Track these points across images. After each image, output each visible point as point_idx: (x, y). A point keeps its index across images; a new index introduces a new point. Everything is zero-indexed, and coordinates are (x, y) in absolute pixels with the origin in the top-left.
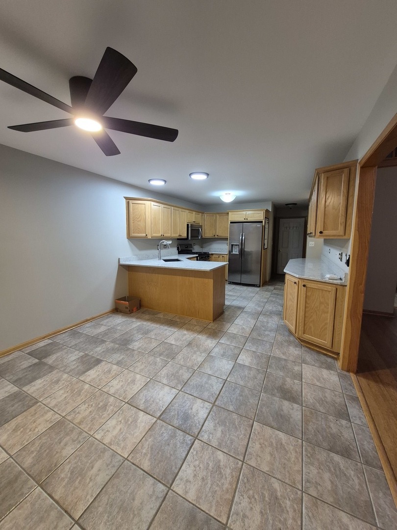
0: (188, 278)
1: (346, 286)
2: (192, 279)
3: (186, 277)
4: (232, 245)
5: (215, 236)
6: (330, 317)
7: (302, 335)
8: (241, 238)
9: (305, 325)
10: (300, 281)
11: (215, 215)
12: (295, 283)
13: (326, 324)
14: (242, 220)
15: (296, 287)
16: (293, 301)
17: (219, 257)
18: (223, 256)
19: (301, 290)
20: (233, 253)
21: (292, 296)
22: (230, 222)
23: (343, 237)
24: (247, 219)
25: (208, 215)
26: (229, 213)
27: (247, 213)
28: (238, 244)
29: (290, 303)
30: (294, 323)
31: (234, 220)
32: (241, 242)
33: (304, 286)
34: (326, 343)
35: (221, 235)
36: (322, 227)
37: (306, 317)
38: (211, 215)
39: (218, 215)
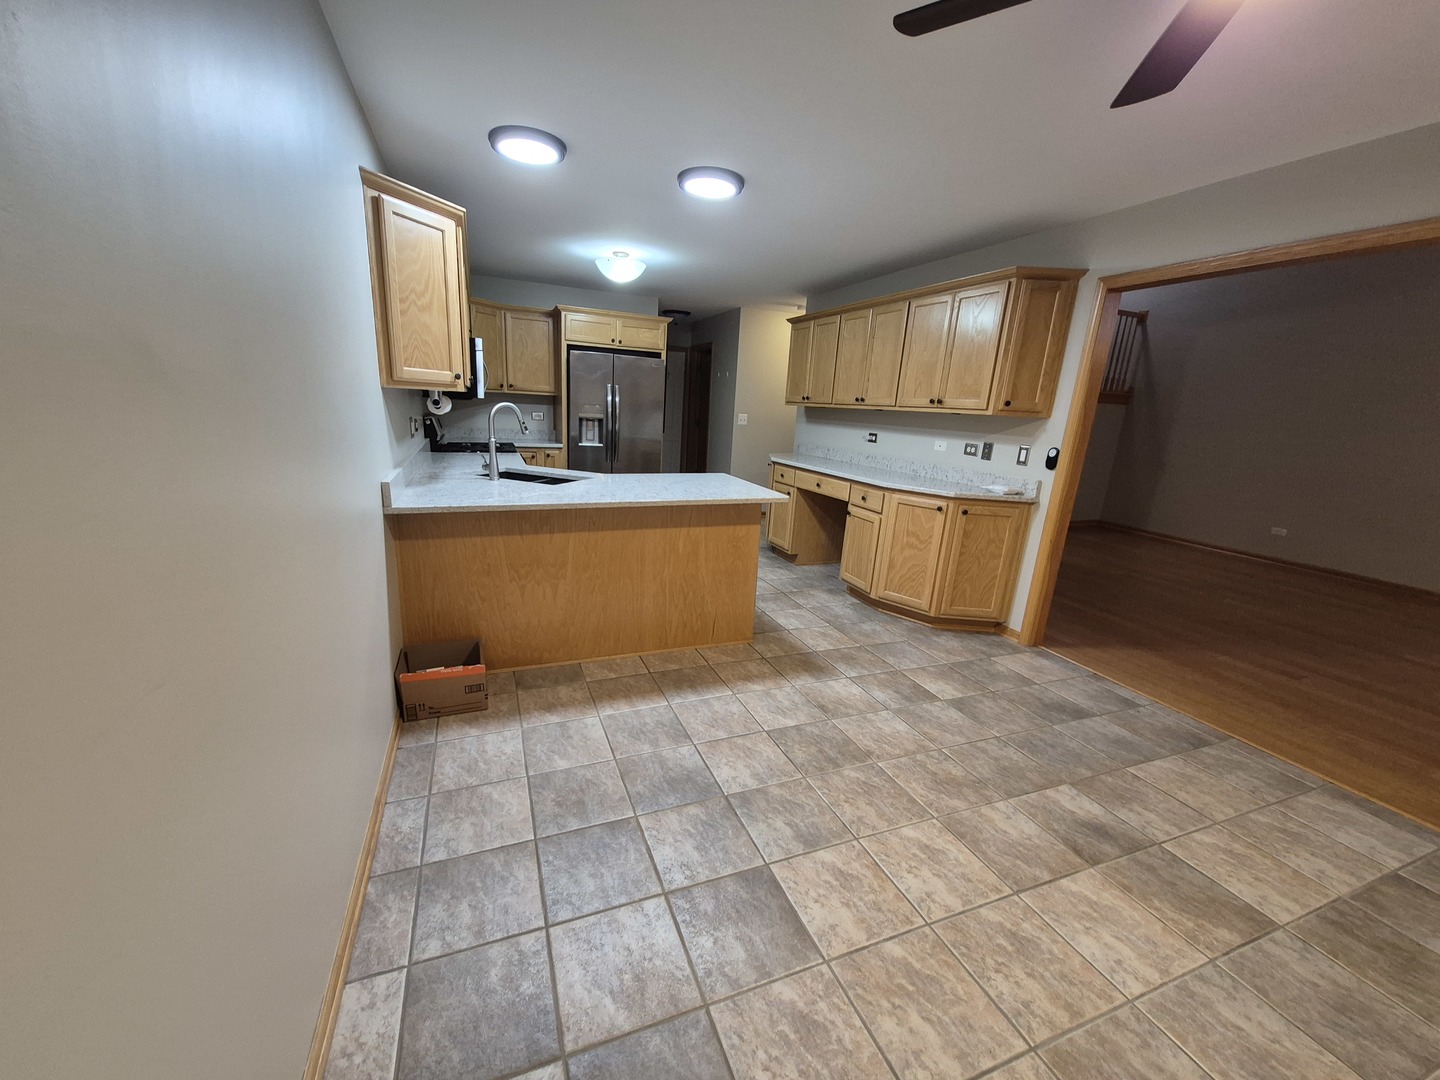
0: (684, 530)
1: (1032, 504)
2: (699, 532)
3: (675, 531)
4: (581, 420)
5: (502, 386)
6: (1004, 563)
7: (946, 610)
8: (610, 398)
9: (954, 589)
10: (951, 504)
11: (500, 314)
12: (940, 509)
13: (995, 577)
14: (605, 342)
15: (940, 517)
16: (921, 547)
17: (533, 457)
18: (548, 455)
19: (954, 522)
20: (584, 444)
21: (918, 538)
22: (568, 345)
23: (1040, 415)
24: (620, 342)
25: (481, 309)
26: (563, 314)
27: (619, 323)
28: (601, 416)
29: (907, 552)
30: (927, 592)
31: (578, 339)
32: (610, 410)
33: (965, 512)
34: (990, 611)
35: (524, 387)
36: (1010, 392)
37: (958, 573)
38: (489, 310)
39: (509, 315)
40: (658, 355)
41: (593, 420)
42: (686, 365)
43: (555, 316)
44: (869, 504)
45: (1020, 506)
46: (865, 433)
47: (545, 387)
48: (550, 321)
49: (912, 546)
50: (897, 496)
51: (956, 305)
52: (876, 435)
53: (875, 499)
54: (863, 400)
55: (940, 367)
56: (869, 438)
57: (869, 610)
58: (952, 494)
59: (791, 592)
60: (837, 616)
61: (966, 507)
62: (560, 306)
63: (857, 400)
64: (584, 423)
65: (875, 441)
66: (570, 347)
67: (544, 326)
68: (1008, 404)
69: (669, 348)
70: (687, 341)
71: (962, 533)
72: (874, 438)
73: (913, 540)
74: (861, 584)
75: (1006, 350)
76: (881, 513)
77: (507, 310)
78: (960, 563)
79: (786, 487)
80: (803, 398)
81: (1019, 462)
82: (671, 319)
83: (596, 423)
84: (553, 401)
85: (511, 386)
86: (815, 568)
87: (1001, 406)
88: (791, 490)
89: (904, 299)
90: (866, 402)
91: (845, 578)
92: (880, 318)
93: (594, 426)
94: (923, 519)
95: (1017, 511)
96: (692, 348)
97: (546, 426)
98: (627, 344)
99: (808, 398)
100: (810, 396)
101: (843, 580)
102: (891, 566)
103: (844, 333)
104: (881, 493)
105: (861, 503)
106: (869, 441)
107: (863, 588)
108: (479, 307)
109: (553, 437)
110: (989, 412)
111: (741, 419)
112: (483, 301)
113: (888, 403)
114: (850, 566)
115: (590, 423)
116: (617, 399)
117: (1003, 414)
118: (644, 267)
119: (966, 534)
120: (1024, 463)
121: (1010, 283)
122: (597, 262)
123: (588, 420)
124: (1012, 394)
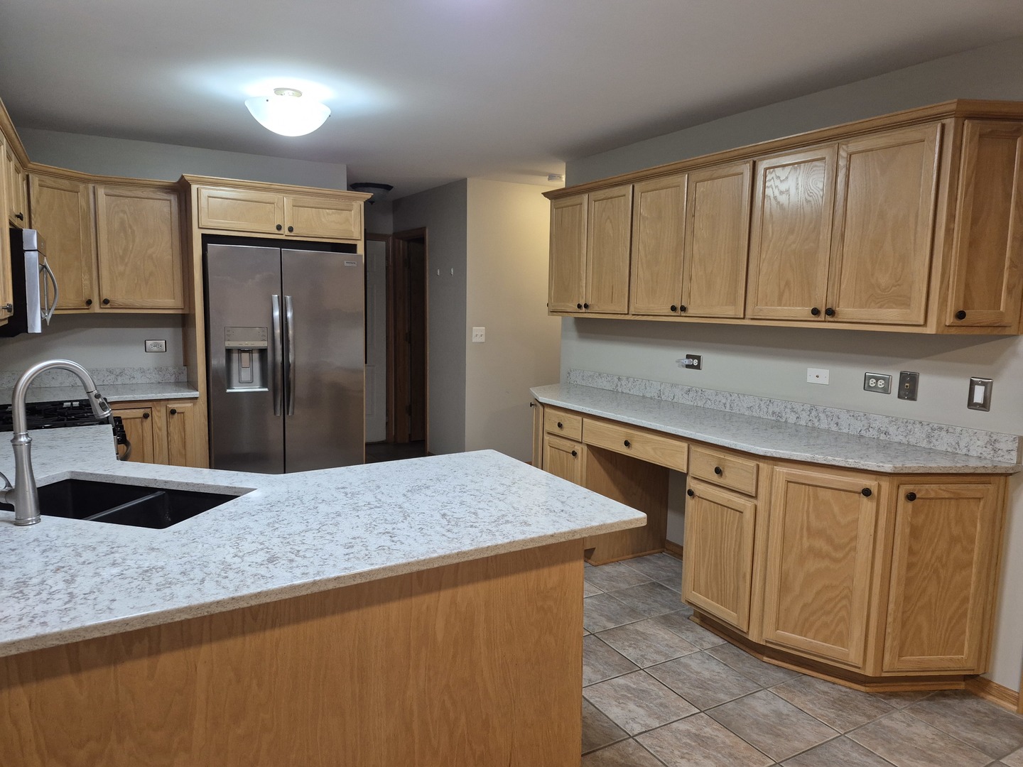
1: (1011, 475)
4: (229, 352)
5: (89, 302)
6: (979, 572)
7: (893, 664)
8: (277, 314)
9: (904, 625)
10: (886, 484)
11: (87, 189)
12: (867, 492)
13: (966, 600)
14: (265, 229)
15: (867, 505)
16: (839, 555)
17: (146, 416)
18: (173, 412)
19: (893, 513)
20: (237, 389)
21: (830, 540)
22: (202, 234)
23: (1008, 331)
24: (291, 229)
25: (49, 181)
26: (194, 188)
27: (287, 201)
28: (263, 344)
29: (812, 565)
30: (857, 632)
31: (223, 226)
32: (278, 331)
33: (911, 497)
34: (961, 659)
35: (130, 300)
36: (962, 296)
37: (907, 598)
38: (65, 183)
39: (101, 191)
40: (351, 248)
41: (250, 351)
42: (387, 259)
43: (181, 191)
44: (728, 480)
45: (992, 478)
46: (680, 355)
47: (168, 302)
48: (173, 198)
49: (819, 554)
50: (781, 470)
51: (842, 163)
52: (698, 358)
53: (739, 474)
54: (683, 309)
55: (823, 257)
56: (687, 362)
57: (749, 663)
58: (888, 468)
59: (607, 631)
60: (702, 685)
61: (910, 488)
62: (188, 176)
63: (673, 308)
64: (235, 356)
65: (698, 367)
66: (207, 239)
67: (165, 207)
68: (961, 315)
69: (369, 236)
70: (387, 225)
71: (908, 531)
72: (695, 362)
73: (820, 544)
74: (729, 616)
75: (949, 231)
76: (756, 497)
77: (96, 182)
78: (909, 582)
79: (568, 443)
80: (579, 306)
81: (971, 404)
82: (368, 196)
83: (256, 356)
84: (183, 321)
85: (106, 302)
86: (623, 569)
87: (949, 319)
88: (578, 448)
89: (743, 157)
90: (691, 311)
91: (692, 600)
92: (701, 188)
93: (251, 360)
94: (836, 509)
95: (989, 486)
96: (396, 236)
97: (170, 360)
98: (302, 233)
99: (586, 306)
100: (589, 303)
101: (690, 603)
102: (784, 587)
103: (642, 210)
104: (752, 464)
105: (715, 478)
106: (688, 366)
107: (734, 623)
108: (43, 177)
109: (184, 378)
110: (931, 329)
111: (476, 334)
112: (53, 169)
113: (731, 313)
114: (702, 582)
115: (245, 356)
116: (289, 315)
117: (953, 331)
118: (328, 112)
119: (915, 532)
120: (985, 406)
121: (943, 126)
122: (247, 104)
123: (241, 351)
124: (965, 302)
